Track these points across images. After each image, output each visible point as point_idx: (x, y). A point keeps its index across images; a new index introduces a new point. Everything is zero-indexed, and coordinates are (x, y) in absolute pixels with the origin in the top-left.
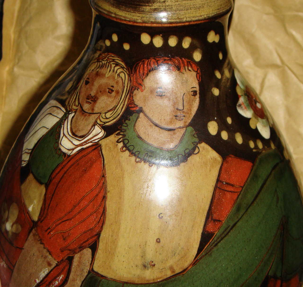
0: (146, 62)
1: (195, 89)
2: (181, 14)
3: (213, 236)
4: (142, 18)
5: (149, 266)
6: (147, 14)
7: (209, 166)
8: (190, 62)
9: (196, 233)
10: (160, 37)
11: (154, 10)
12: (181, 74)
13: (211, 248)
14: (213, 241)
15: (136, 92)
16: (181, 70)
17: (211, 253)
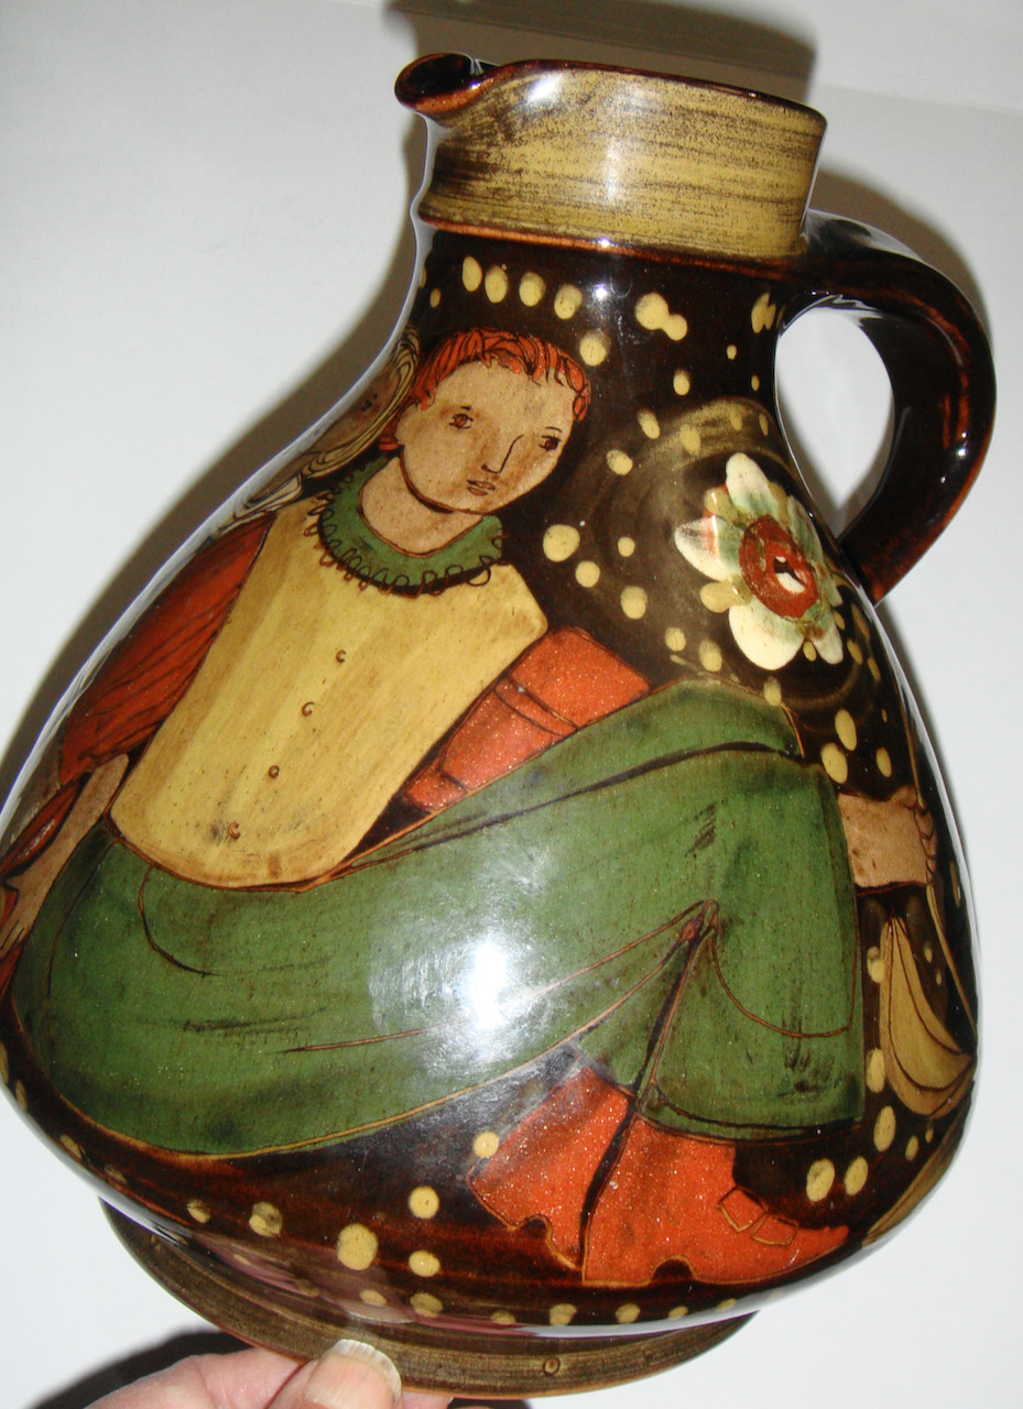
0: (461, 339)
1: (556, 434)
2: (558, 214)
3: (423, 818)
4: (465, 210)
5: (225, 834)
6: (479, 202)
7: (497, 629)
8: (565, 360)
9: (378, 787)
10: (503, 273)
11: (494, 193)
12: (532, 384)
13: (401, 849)
14: (418, 832)
15: (411, 409)
16: (535, 374)
17: (398, 864)
